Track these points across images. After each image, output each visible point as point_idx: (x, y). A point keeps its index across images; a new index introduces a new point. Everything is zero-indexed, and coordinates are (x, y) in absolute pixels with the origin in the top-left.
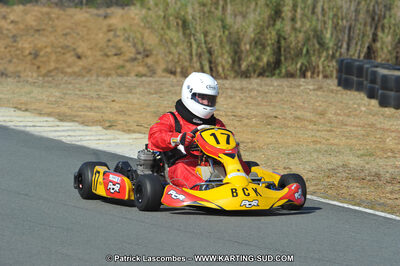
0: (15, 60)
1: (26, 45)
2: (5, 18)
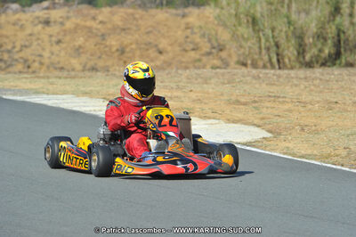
0: (104, 56)
1: (113, 42)
2: (94, 18)
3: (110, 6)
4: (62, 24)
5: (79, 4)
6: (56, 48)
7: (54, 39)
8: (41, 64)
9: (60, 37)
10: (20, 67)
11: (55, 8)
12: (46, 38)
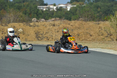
1: (76, 32)
2: (69, 24)
3: (74, 20)
4: (59, 26)
5: (64, 19)
6: (57, 34)
7: (56, 31)
8: (52, 38)
9: (58, 30)
10: (45, 39)
11: (56, 21)
12: (54, 30)
